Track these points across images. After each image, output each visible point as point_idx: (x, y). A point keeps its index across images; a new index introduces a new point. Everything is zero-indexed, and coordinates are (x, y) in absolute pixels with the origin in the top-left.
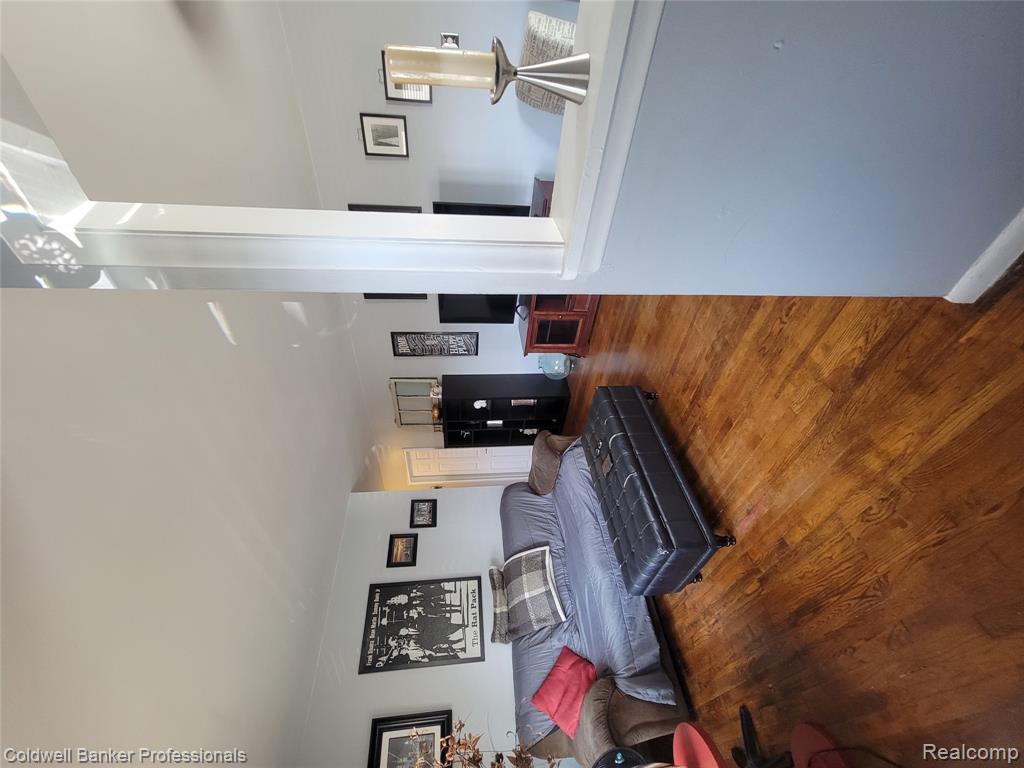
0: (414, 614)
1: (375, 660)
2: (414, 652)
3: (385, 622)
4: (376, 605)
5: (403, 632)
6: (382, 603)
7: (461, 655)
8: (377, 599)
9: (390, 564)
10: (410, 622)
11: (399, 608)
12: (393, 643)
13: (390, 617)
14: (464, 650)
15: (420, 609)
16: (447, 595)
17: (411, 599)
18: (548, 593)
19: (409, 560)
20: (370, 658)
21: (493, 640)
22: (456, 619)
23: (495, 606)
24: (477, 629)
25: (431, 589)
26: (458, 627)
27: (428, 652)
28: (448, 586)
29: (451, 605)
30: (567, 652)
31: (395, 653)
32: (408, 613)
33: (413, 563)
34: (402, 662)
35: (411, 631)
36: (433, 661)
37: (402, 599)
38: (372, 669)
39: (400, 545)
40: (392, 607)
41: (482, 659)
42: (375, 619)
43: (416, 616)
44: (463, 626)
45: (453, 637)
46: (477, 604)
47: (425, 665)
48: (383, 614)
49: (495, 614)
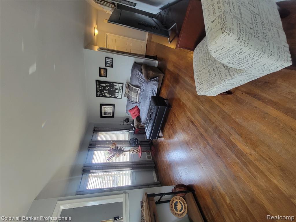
0: (107, 88)
1: (99, 95)
2: (107, 95)
3: (100, 89)
4: (98, 85)
5: (105, 91)
6: (99, 85)
7: (117, 97)
8: (98, 84)
9: (100, 76)
10: (106, 90)
11: (103, 86)
12: (103, 93)
13: (102, 88)
14: (118, 97)
15: (109, 88)
16: (115, 86)
17: (106, 85)
18: (137, 98)
19: (105, 76)
20: (98, 95)
21: (124, 96)
22: (117, 91)
23: (126, 91)
24: (121, 94)
25: (111, 84)
26: (117, 92)
27: (110, 96)
28: (115, 84)
29: (116, 88)
30: (137, 107)
31: (103, 95)
32: (106, 88)
33: (106, 77)
34: (105, 96)
35: (107, 91)
36: (111, 97)
37: (104, 85)
38: (99, 96)
39: (102, 71)
40: (102, 86)
41: (121, 99)
42: (98, 88)
43: (108, 89)
44: (118, 92)
45: (116, 94)
46: (122, 89)
47: (110, 97)
48: (100, 87)
49: (125, 93)
